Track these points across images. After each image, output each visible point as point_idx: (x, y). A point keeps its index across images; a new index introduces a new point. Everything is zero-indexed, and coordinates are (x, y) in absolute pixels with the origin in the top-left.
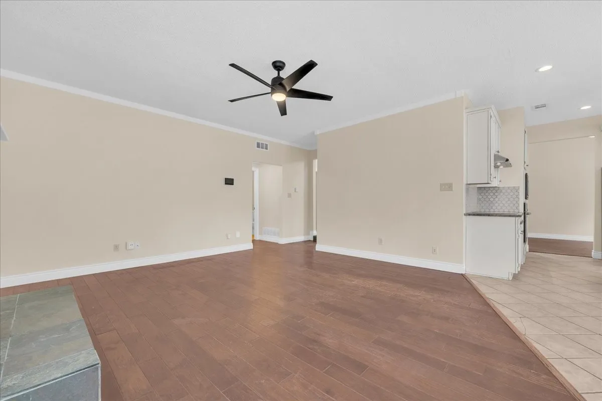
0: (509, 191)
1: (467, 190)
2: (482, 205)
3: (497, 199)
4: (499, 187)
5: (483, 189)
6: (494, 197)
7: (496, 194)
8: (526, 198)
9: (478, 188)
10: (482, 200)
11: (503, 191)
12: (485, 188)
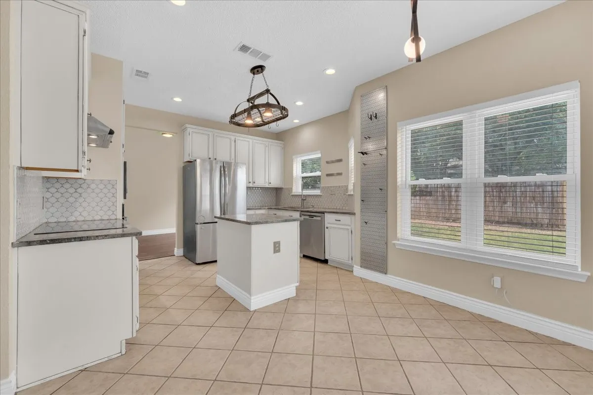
0: (101, 186)
1: (21, 180)
2: (52, 210)
3: (81, 200)
4: (85, 180)
5: (55, 181)
6: (76, 195)
7: (80, 190)
8: (125, 198)
9: (44, 178)
10: (53, 200)
11: (93, 186)
12: (57, 178)
